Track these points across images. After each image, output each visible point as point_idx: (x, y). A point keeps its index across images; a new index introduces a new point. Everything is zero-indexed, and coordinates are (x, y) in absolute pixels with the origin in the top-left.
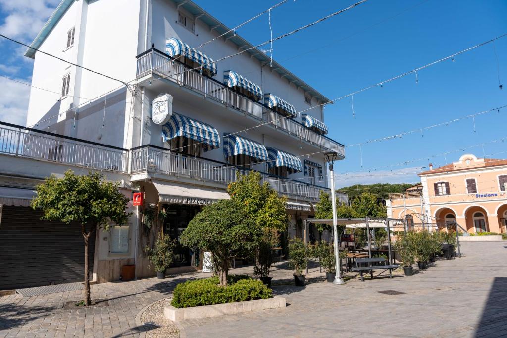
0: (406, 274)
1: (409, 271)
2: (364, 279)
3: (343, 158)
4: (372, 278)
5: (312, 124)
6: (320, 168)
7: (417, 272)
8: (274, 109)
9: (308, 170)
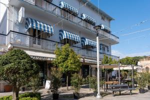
0: (140, 92)
1: (142, 91)
2: (115, 95)
3: (118, 43)
4: (120, 95)
5: (103, 28)
6: (107, 47)
7: (147, 91)
8: (84, 20)
9: (102, 48)
